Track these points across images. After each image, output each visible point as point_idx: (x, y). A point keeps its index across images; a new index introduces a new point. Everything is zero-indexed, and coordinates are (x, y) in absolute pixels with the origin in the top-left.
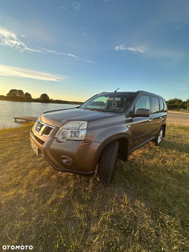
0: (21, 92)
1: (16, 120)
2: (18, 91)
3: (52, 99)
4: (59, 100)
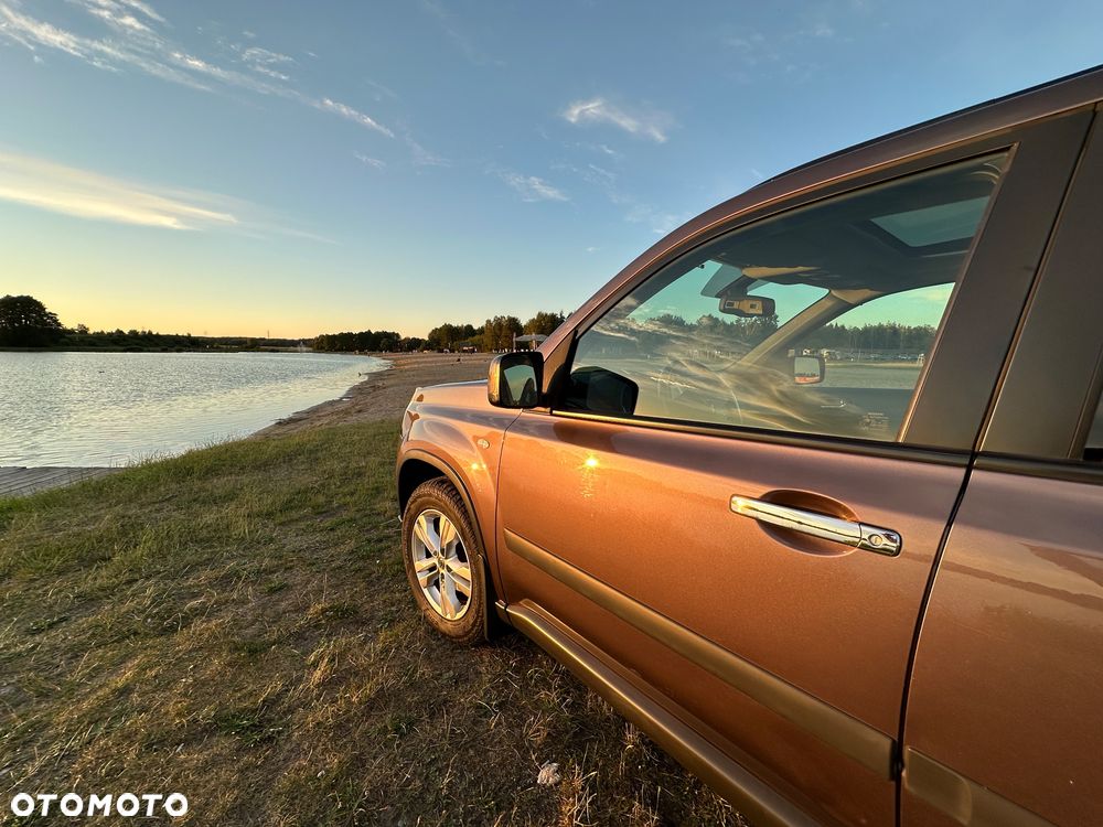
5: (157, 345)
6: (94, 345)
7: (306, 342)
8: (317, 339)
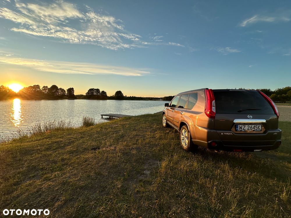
0: (98, 90)
1: (102, 117)
2: (95, 89)
3: (126, 96)
4: (133, 97)
5: (136, 99)
6: (127, 99)
7: (161, 98)
8: (164, 97)
